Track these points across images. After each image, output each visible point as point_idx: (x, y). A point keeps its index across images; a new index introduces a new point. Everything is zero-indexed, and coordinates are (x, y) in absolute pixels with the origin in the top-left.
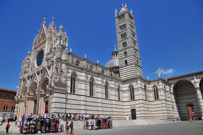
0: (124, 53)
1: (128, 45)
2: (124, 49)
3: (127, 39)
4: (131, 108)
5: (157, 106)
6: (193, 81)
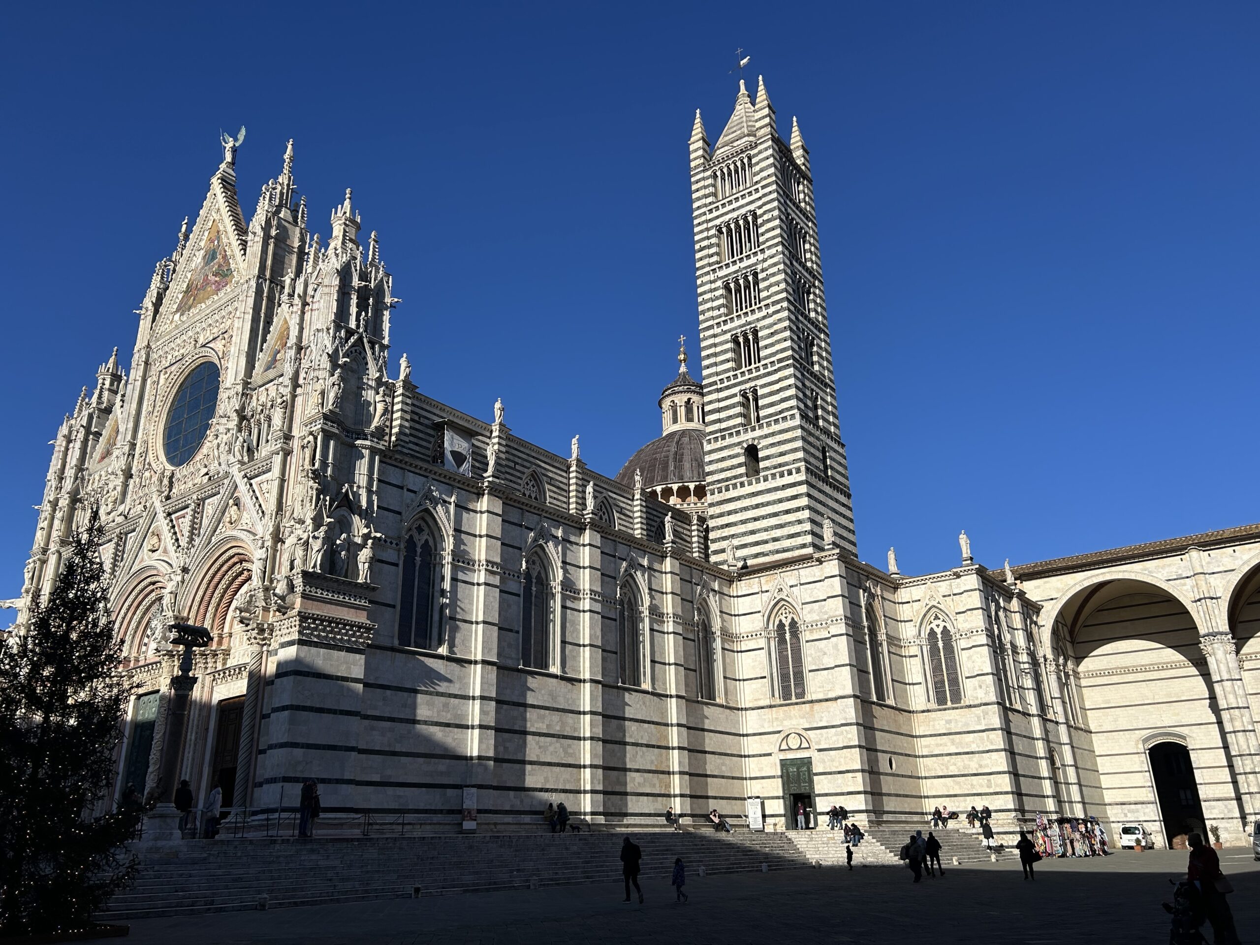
0: (738, 399)
2: (743, 374)
3: (760, 309)
4: (780, 750)
5: (949, 744)
6: (1188, 587)
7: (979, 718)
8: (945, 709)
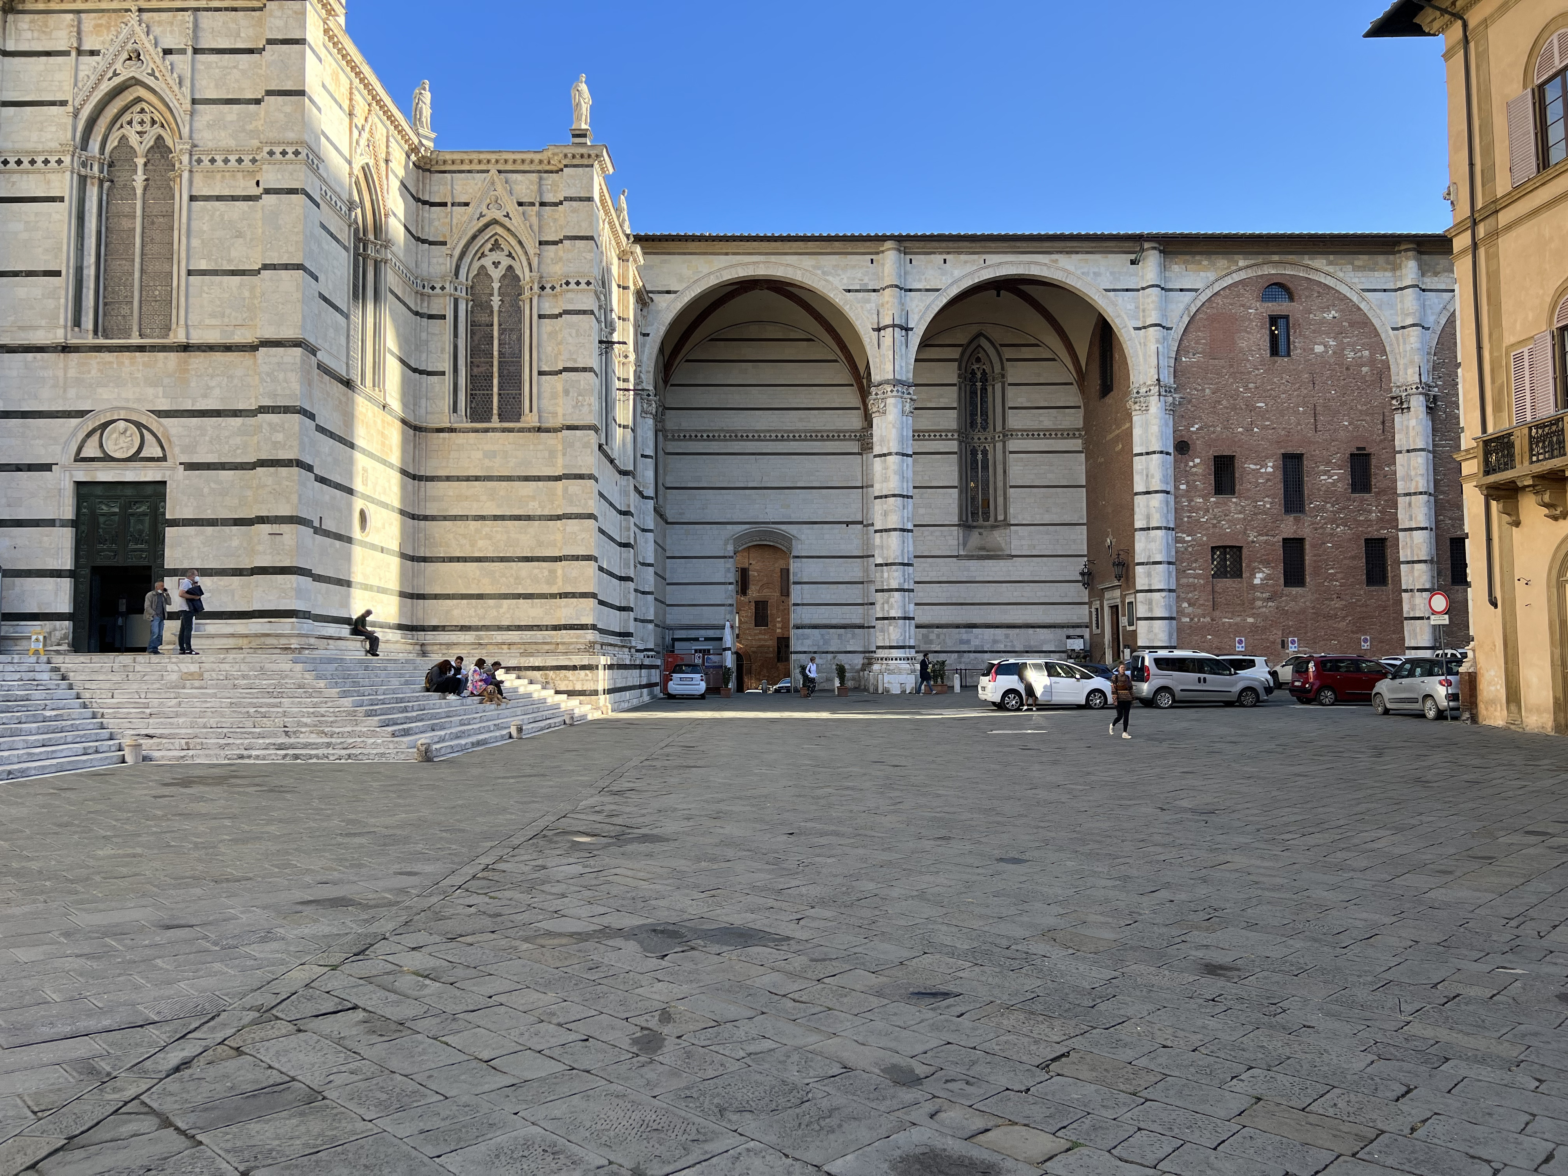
4: (78, 459)
5: (484, 498)
6: (872, 306)
7: (552, 454)
8: (486, 430)
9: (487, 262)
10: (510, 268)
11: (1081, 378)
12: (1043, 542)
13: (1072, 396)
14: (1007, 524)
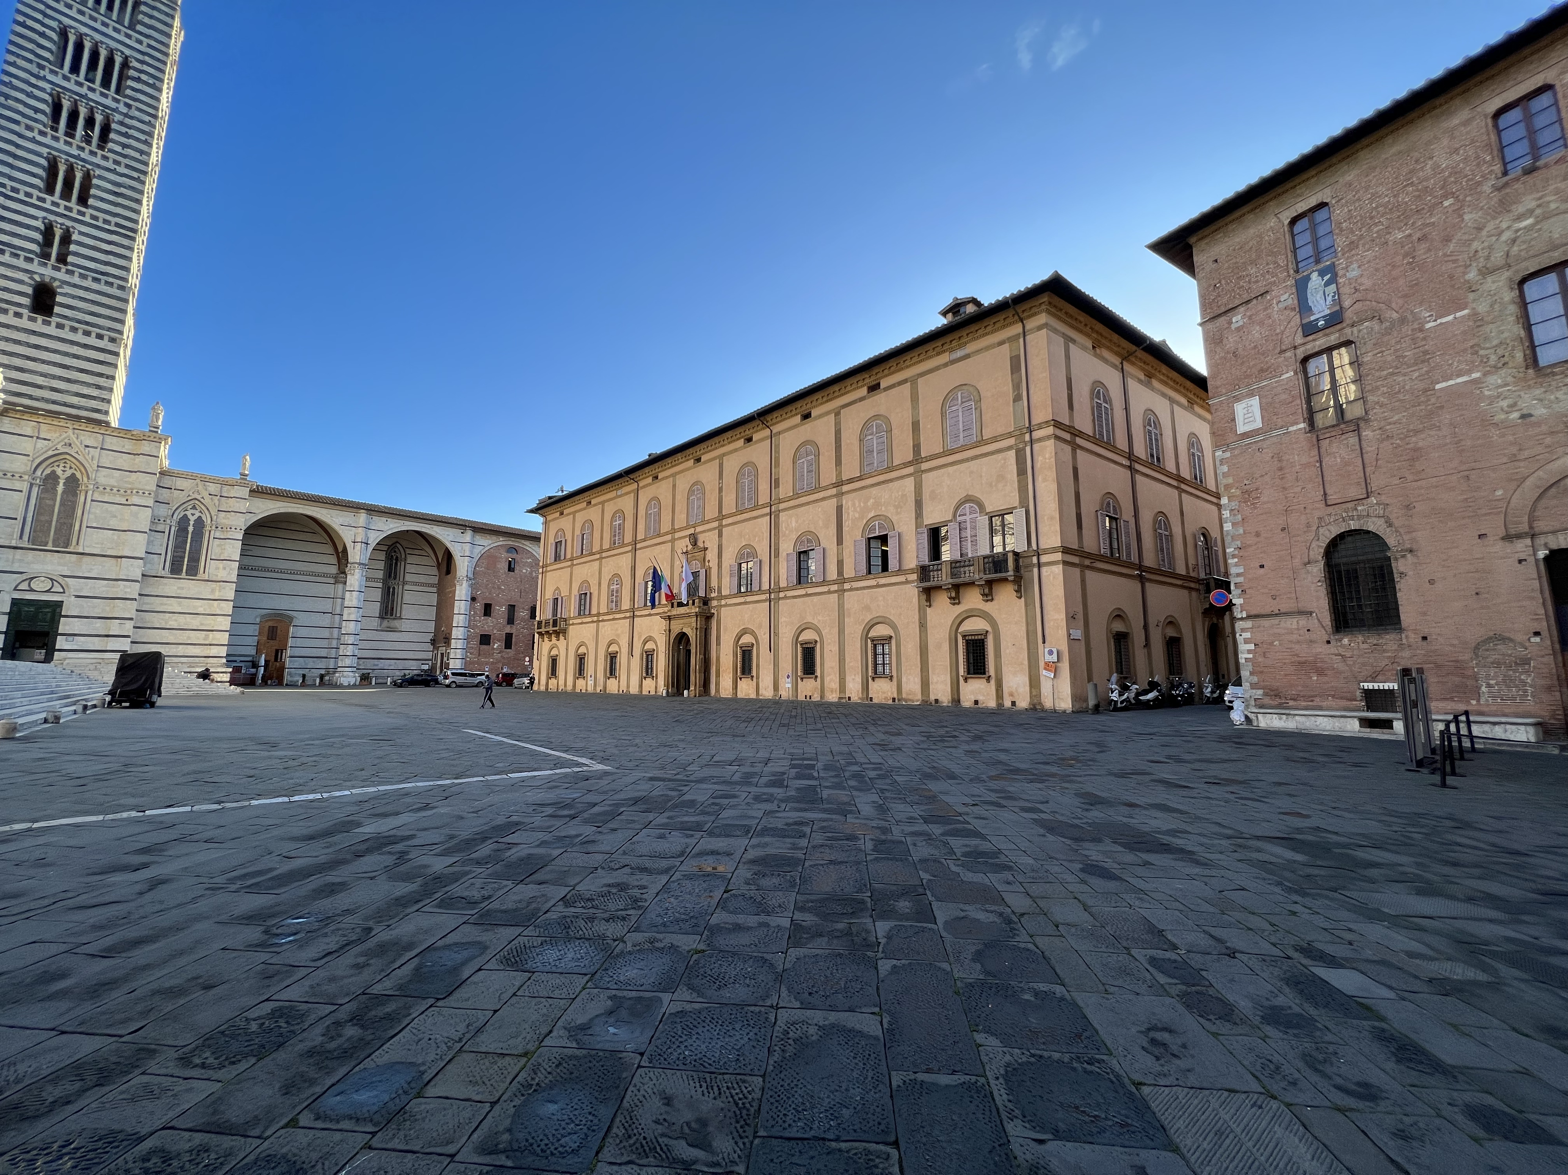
0: (39, 224)
1: (102, 200)
2: (54, 204)
3: (105, 158)
4: (17, 590)
5: (175, 605)
6: (352, 533)
7: (212, 590)
8: (180, 579)
9: (188, 513)
10: (200, 517)
11: (439, 565)
12: (416, 626)
13: (435, 571)
14: (400, 618)
